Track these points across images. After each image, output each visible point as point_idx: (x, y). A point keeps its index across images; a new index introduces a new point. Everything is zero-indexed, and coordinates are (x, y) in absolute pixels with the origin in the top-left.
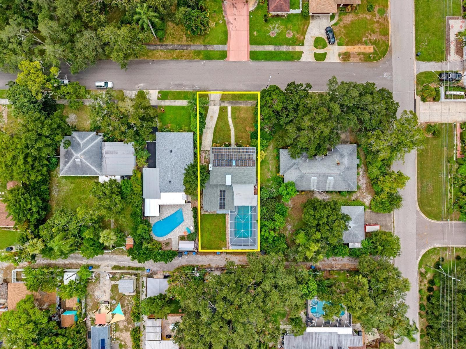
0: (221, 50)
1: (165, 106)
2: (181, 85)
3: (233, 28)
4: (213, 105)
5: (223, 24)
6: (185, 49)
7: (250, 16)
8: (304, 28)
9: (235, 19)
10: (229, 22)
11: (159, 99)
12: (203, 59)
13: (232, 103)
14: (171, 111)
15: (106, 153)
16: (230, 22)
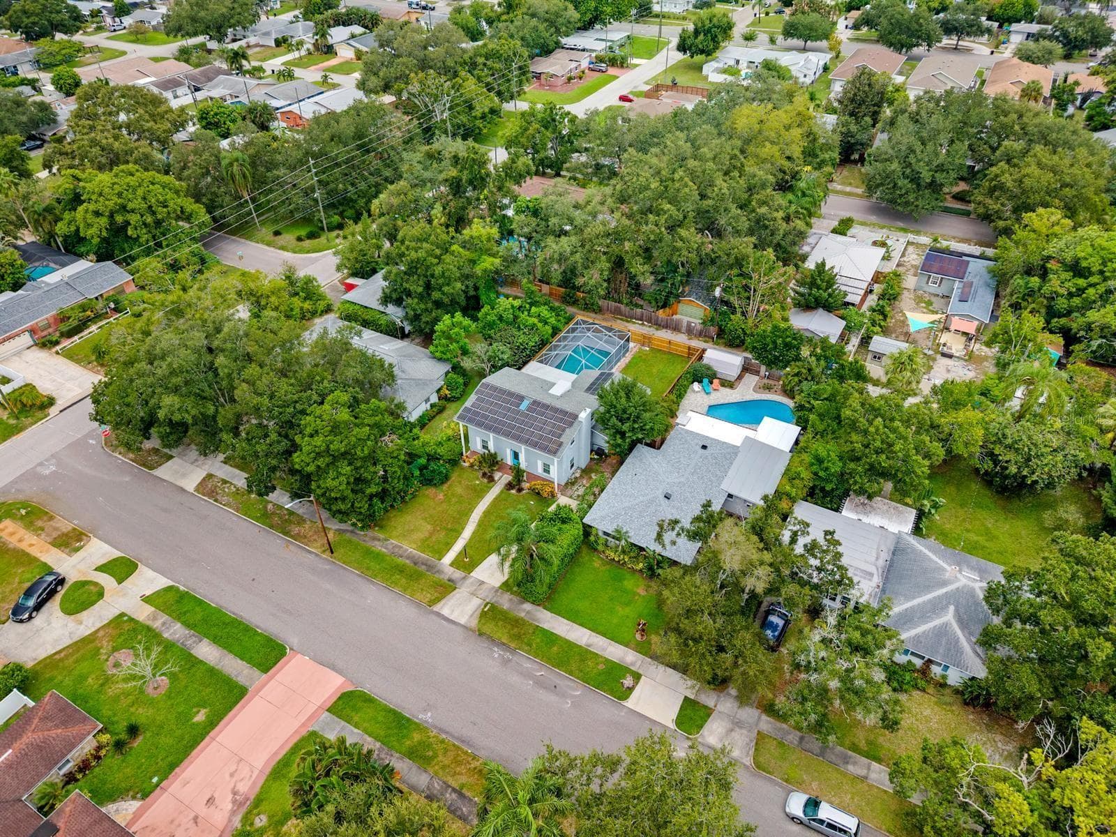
0: (343, 723)
1: (626, 646)
2: (539, 683)
3: (244, 771)
4: (484, 587)
5: (262, 808)
6: (454, 790)
7: (157, 785)
8: (67, 657)
9: (210, 801)
10: (237, 804)
11: (637, 677)
12: (419, 727)
13: (430, 567)
14: (615, 621)
15: (871, 575)
16: (234, 802)
